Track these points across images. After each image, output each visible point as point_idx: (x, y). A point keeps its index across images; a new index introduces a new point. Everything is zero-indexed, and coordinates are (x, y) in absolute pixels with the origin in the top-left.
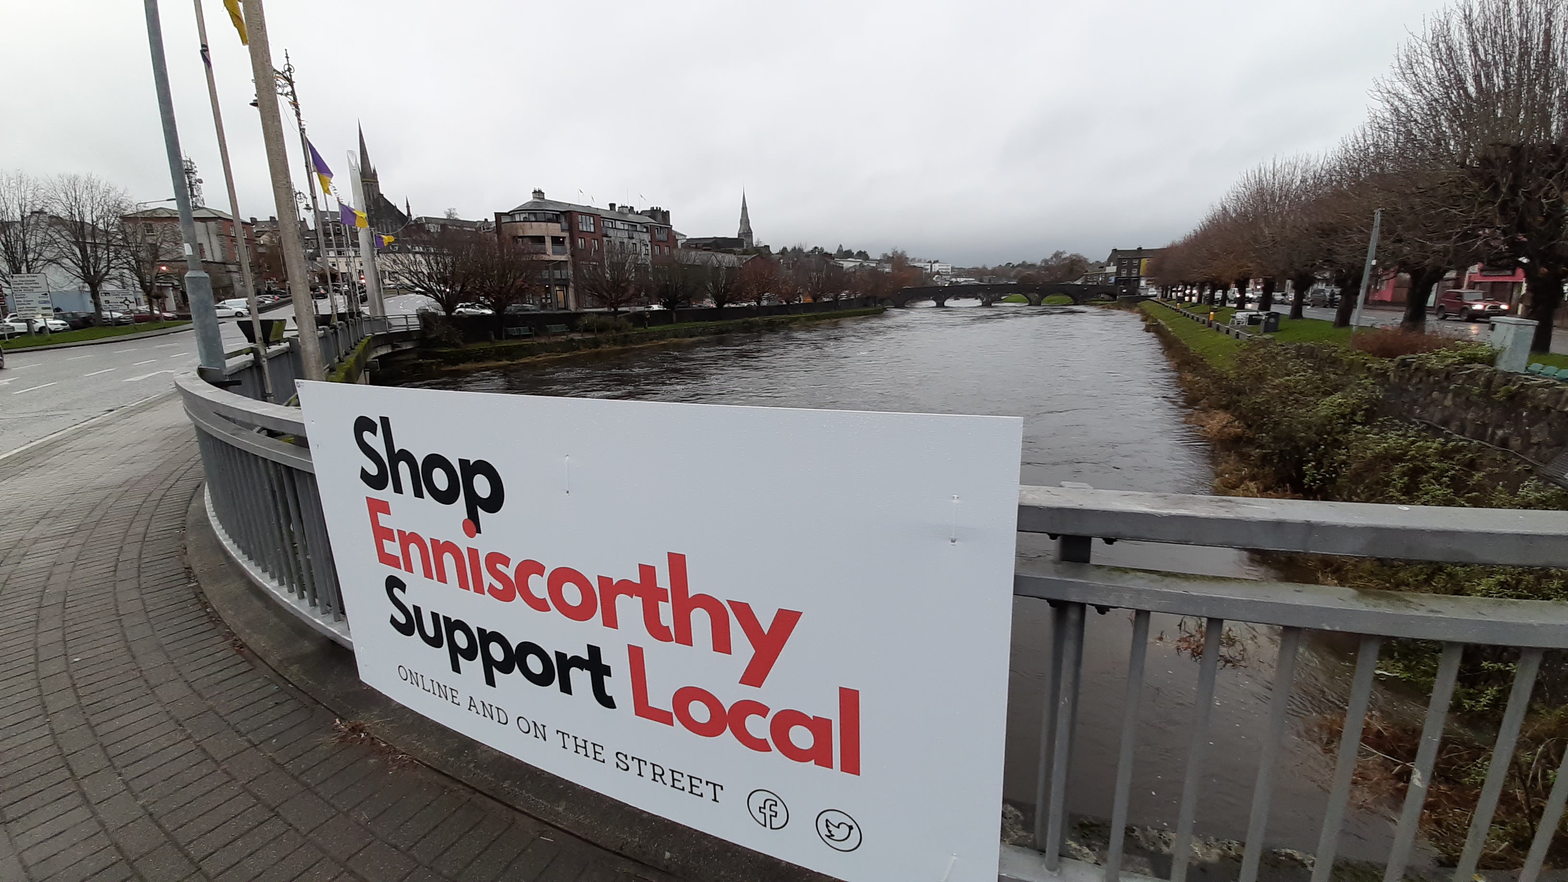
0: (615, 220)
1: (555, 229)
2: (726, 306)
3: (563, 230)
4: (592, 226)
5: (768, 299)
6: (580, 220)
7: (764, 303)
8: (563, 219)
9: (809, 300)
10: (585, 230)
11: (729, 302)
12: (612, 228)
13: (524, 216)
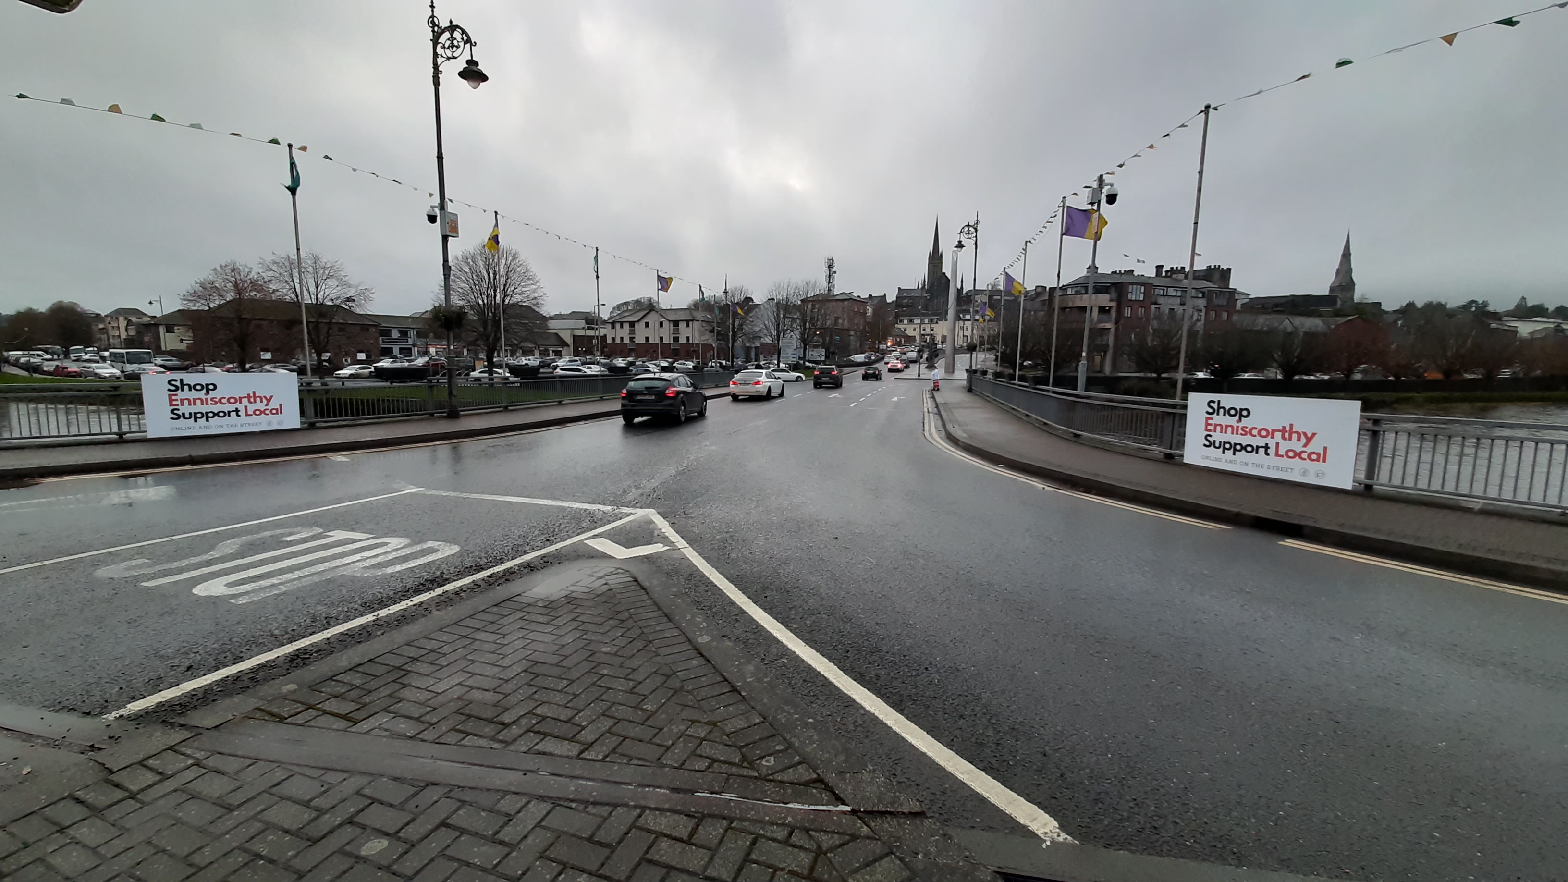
0: (1168, 287)
1: (1104, 300)
2: (1297, 377)
3: (1111, 300)
4: (1142, 295)
5: (1364, 372)
6: (1130, 290)
7: (1358, 376)
8: (1113, 289)
9: (1438, 376)
10: (1134, 299)
11: (1301, 373)
12: (1163, 295)
13: (1075, 289)
